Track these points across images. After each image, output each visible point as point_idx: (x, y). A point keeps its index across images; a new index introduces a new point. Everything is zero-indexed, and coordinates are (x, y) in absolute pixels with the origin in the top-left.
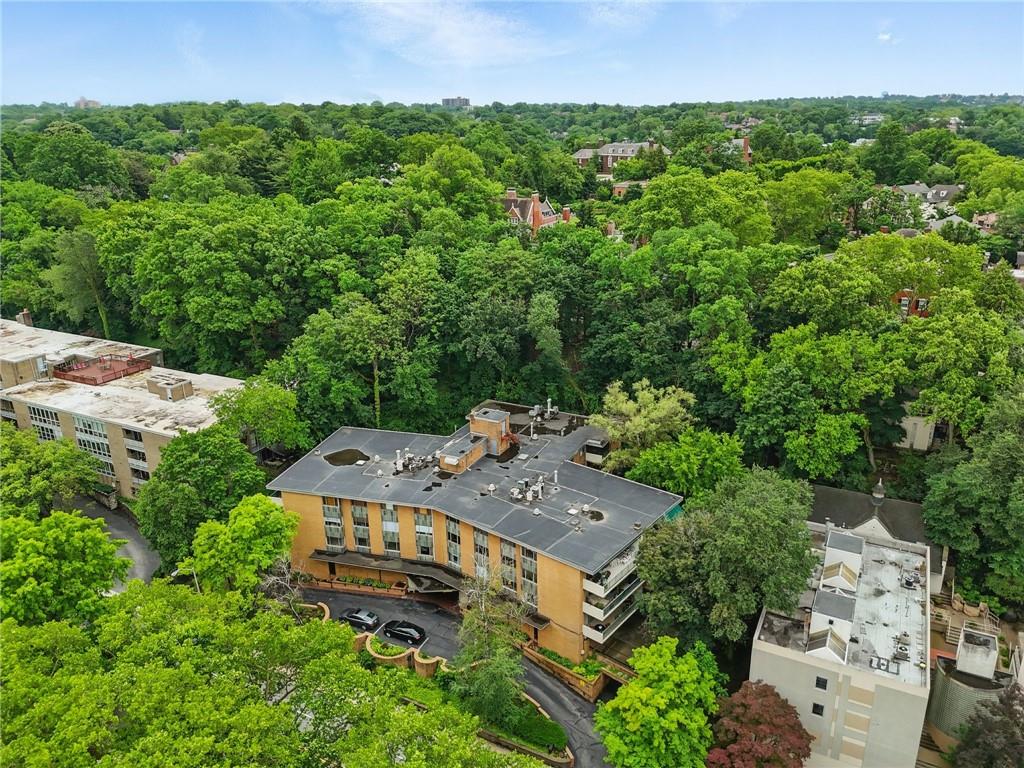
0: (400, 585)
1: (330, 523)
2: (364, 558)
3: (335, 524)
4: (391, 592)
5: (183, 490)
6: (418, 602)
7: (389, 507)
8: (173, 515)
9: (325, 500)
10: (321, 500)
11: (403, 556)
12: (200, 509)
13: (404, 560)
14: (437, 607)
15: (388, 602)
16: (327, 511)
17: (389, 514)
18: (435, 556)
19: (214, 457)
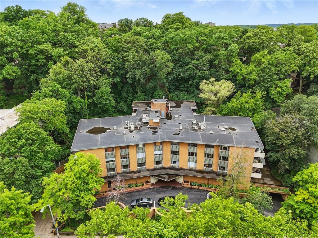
0: (147, 182)
1: (109, 161)
2: (128, 174)
3: (112, 161)
4: (144, 187)
5: (20, 162)
6: (160, 187)
7: (141, 146)
8: (17, 177)
9: (106, 150)
10: (104, 150)
11: (147, 168)
12: (31, 172)
13: (148, 170)
14: (170, 187)
15: (147, 191)
16: (107, 155)
17: (141, 149)
18: (164, 164)
19: (33, 140)
